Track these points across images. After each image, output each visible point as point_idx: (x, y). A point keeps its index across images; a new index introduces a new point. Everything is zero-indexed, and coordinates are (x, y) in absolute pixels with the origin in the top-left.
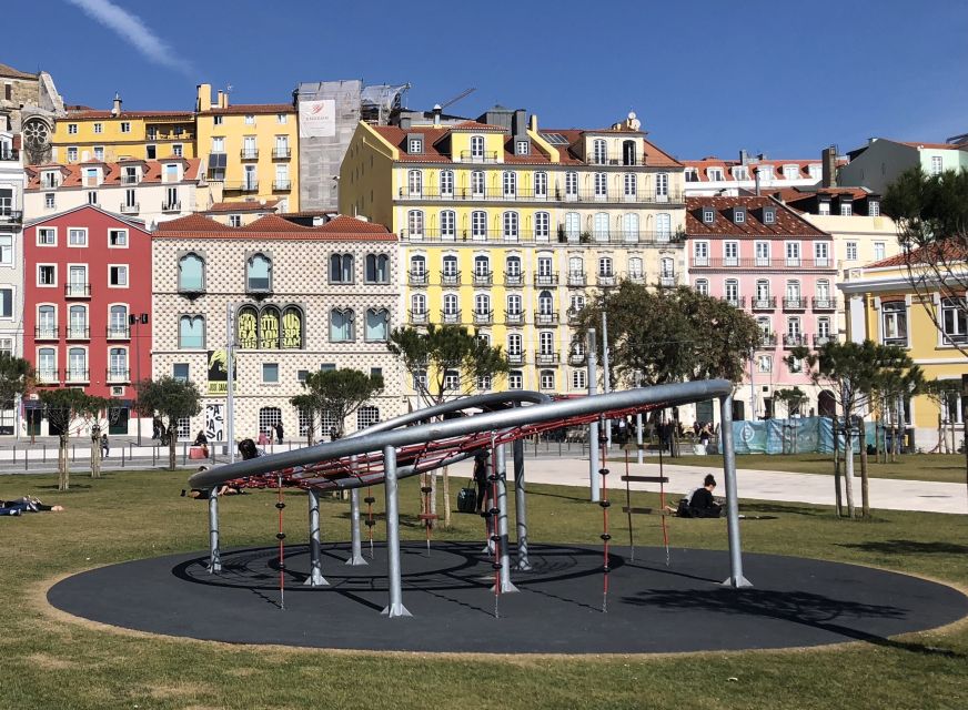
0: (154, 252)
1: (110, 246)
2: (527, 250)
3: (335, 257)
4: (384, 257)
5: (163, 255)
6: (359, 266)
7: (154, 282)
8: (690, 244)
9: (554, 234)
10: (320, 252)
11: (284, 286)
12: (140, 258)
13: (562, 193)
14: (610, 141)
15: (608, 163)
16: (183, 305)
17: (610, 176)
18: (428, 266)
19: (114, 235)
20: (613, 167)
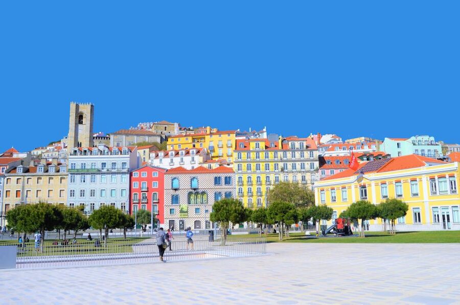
0: (165, 178)
1: (153, 177)
2: (272, 174)
3: (216, 178)
4: (230, 177)
5: (167, 179)
6: (223, 181)
7: (165, 186)
8: (320, 171)
9: (280, 170)
10: (212, 177)
11: (202, 187)
12: (161, 180)
13: (282, 157)
14: (296, 143)
15: (296, 149)
16: (173, 192)
17: (296, 153)
18: (243, 180)
19: (154, 173)
20: (298, 150)
